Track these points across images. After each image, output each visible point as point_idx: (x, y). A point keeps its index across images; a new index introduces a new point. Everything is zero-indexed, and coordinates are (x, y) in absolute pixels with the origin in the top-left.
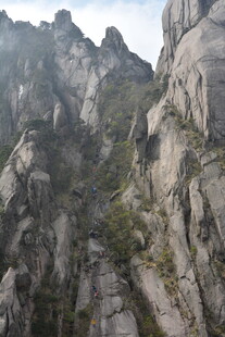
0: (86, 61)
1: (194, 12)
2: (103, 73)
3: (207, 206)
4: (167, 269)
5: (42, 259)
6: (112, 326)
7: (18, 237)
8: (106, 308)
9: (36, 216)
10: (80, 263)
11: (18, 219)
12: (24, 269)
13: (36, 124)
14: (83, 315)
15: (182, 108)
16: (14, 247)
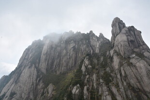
0: (96, 40)
1: (118, 31)
2: (100, 42)
3: (125, 73)
4: (117, 86)
5: (91, 84)
6: (106, 98)
7: (86, 79)
8: (105, 94)
9: (89, 75)
10: (99, 84)
11: (86, 75)
12: (88, 86)
13: (88, 55)
14: (100, 96)
15: (118, 51)
16: (86, 81)
